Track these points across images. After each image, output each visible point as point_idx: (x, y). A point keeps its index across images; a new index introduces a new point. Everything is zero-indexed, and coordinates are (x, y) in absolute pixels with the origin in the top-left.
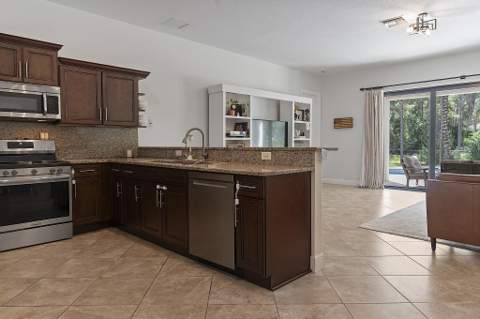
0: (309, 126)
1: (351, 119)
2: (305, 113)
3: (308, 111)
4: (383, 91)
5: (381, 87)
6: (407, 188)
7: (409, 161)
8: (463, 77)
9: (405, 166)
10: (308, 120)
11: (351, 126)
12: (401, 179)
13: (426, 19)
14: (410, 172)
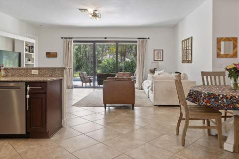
0: (34, 55)
1: (56, 53)
2: (31, 48)
3: (32, 47)
4: (73, 40)
5: (72, 38)
6: (82, 87)
7: (82, 74)
8: (106, 38)
9: (81, 77)
10: (33, 52)
11: (56, 57)
12: (79, 83)
13: (96, 12)
14: (83, 80)
